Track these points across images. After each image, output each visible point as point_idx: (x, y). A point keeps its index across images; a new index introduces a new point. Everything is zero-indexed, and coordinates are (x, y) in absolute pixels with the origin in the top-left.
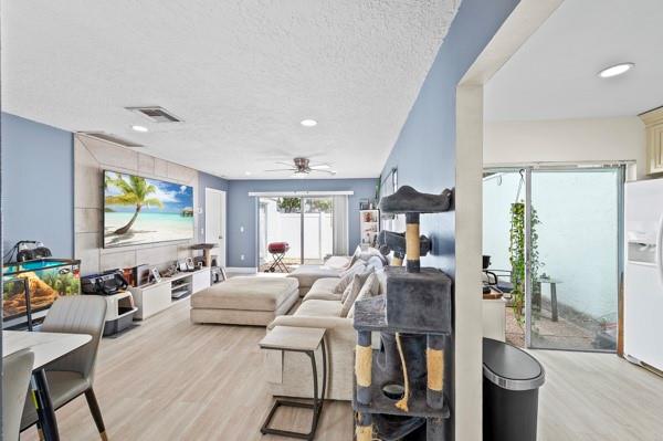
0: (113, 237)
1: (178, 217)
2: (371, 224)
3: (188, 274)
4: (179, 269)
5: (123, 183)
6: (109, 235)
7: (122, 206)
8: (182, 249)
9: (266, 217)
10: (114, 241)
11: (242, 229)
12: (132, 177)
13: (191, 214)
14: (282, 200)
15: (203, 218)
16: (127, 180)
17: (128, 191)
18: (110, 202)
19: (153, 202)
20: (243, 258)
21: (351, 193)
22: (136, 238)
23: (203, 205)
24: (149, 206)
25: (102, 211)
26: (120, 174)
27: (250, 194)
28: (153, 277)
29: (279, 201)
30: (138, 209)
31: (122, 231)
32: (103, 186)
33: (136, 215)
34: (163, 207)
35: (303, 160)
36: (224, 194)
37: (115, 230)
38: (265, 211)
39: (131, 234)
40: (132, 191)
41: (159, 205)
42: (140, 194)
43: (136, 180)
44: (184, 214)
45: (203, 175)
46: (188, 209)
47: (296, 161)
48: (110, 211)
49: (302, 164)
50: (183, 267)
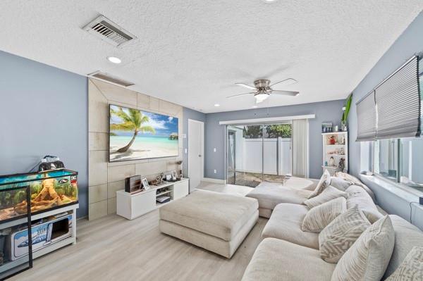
0: (117, 154)
1: (167, 140)
2: (336, 146)
3: (171, 184)
4: (165, 179)
5: (123, 114)
6: (113, 153)
7: (123, 131)
8: (170, 164)
9: (234, 141)
10: (117, 157)
11: (215, 150)
12: (131, 110)
13: (177, 138)
14: (247, 129)
15: (186, 141)
16: (127, 112)
17: (128, 120)
18: (114, 128)
19: (147, 129)
20: (215, 171)
21: (313, 116)
22: (134, 156)
23: (186, 131)
24: (144, 132)
25: (109, 134)
26: (121, 107)
27: (221, 123)
28: (142, 186)
29: (244, 130)
30: (135, 134)
31: (123, 150)
32: (109, 117)
33: (134, 138)
34: (155, 132)
35: (263, 81)
36: (203, 124)
37: (117, 149)
38: (234, 138)
39: (130, 152)
40: (130, 120)
41: (151, 130)
42: (137, 123)
43: (134, 112)
44: (171, 138)
45: (186, 110)
46: (174, 134)
47: (256, 83)
48: (113, 135)
49: (262, 86)
50: (169, 177)
